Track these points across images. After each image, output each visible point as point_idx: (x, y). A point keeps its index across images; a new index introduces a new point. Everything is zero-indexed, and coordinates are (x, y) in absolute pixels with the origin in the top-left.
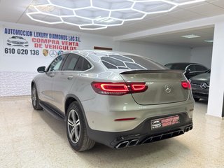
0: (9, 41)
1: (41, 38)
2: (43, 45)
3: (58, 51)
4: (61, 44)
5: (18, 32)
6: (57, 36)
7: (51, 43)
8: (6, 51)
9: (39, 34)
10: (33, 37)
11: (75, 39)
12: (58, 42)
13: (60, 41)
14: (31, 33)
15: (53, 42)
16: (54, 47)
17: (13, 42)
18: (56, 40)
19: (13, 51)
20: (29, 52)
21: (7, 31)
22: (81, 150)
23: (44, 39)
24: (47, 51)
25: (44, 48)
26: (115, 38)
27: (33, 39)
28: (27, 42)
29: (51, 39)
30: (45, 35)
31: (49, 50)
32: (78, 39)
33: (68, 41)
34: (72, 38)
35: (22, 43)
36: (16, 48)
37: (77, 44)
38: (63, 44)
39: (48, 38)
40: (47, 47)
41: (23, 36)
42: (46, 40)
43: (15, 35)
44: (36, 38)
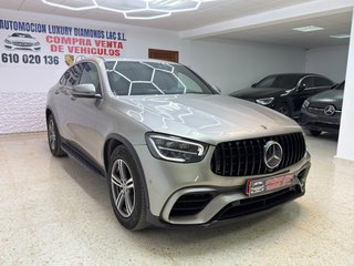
0: (9, 42)
1: (60, 36)
2: (65, 46)
4: (94, 45)
5: (22, 26)
6: (87, 32)
7: (77, 44)
8: (4, 59)
9: (57, 29)
10: (48, 34)
11: (117, 36)
12: (89, 43)
13: (93, 40)
14: (44, 26)
15: (81, 42)
16: (84, 50)
17: (15, 43)
18: (86, 38)
19: (15, 59)
20: (43, 60)
21: (3, 25)
23: (66, 37)
24: (72, 57)
25: (66, 52)
26: (182, 34)
27: (47, 38)
28: (38, 43)
29: (78, 37)
30: (67, 30)
31: (73, 54)
32: (121, 37)
33: (105, 39)
34: (112, 35)
35: (30, 45)
36: (21, 53)
37: (120, 46)
38: (98, 45)
39: (73, 36)
40: (71, 51)
41: (30, 33)
42: (69, 39)
43: (18, 32)
44: (53, 35)
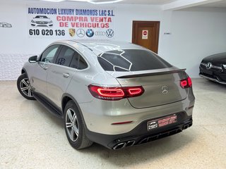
0: (32, 21)
1: (66, 16)
2: (69, 23)
3: (86, 29)
4: (89, 21)
5: (41, 11)
6: (85, 12)
7: (78, 21)
8: (31, 32)
9: (64, 11)
10: (58, 15)
11: (107, 13)
12: (86, 19)
13: (89, 17)
14: (55, 10)
15: (81, 19)
16: (82, 25)
17: (37, 22)
18: (83, 16)
19: (37, 32)
20: (54, 33)
21: (30, 11)
22: (81, 147)
23: (70, 16)
24: (74, 30)
25: (70, 27)
27: (57, 18)
28: (51, 22)
29: (78, 16)
30: (71, 11)
31: (75, 28)
32: (111, 13)
33: (98, 16)
34: (103, 13)
35: (46, 23)
36: (40, 29)
37: (110, 20)
38: (92, 20)
39: (75, 15)
40: (73, 26)
41: (46, 15)
42: (72, 17)
43: (39, 15)
44: (61, 16)
